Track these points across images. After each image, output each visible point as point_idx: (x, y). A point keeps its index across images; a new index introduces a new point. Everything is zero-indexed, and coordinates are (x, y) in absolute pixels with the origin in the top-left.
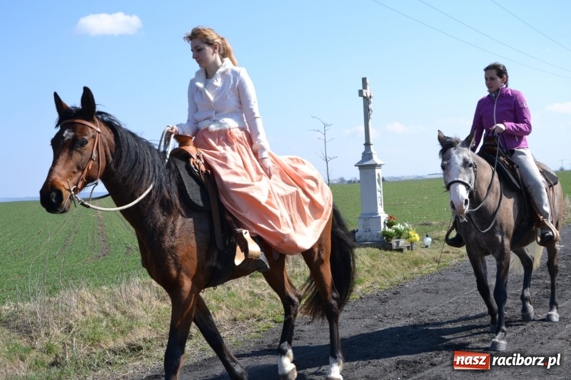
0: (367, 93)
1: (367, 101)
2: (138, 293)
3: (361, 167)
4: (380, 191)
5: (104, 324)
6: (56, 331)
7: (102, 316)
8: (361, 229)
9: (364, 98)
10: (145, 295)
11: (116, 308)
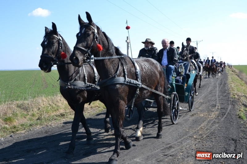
0: (128, 41)
1: (128, 43)
2: (60, 99)
5: (50, 108)
6: (35, 110)
7: (49, 105)
10: (62, 100)
11: (53, 103)
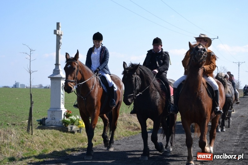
0: (59, 32)
1: (59, 37)
3: (52, 78)
4: (63, 95)
8: (49, 118)
9: (57, 35)
